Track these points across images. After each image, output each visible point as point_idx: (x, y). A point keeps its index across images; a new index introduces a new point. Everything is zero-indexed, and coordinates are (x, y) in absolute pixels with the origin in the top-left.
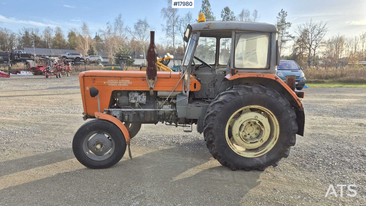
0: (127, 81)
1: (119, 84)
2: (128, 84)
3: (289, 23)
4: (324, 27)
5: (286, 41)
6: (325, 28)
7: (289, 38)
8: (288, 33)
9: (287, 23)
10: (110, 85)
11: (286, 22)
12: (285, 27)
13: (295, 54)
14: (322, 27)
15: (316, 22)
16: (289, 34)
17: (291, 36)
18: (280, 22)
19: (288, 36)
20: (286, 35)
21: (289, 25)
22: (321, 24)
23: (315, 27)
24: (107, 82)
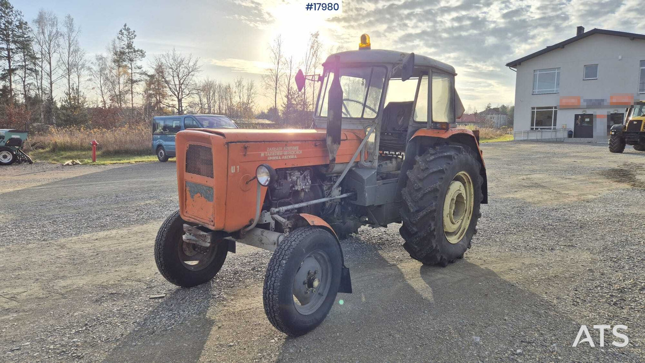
0: (295, 148)
1: (284, 155)
2: (297, 155)
3: (141, 51)
4: (195, 64)
5: (139, 81)
6: (197, 66)
7: (143, 76)
8: (140, 68)
9: (138, 51)
10: (271, 158)
11: (136, 49)
12: (135, 56)
13: (150, 103)
14: (192, 64)
15: (181, 53)
16: (144, 70)
17: (146, 74)
18: (124, 46)
19: (141, 74)
20: (138, 71)
21: (141, 54)
22: (190, 58)
23: (180, 64)
24: (266, 153)
